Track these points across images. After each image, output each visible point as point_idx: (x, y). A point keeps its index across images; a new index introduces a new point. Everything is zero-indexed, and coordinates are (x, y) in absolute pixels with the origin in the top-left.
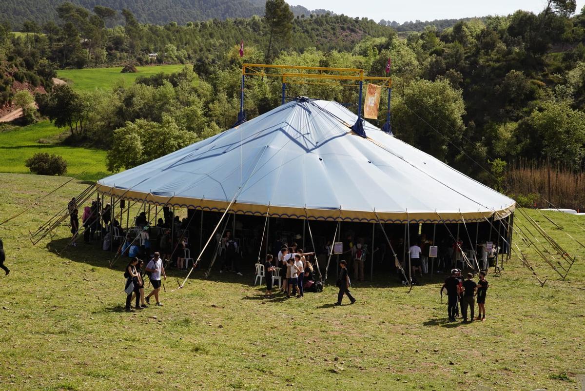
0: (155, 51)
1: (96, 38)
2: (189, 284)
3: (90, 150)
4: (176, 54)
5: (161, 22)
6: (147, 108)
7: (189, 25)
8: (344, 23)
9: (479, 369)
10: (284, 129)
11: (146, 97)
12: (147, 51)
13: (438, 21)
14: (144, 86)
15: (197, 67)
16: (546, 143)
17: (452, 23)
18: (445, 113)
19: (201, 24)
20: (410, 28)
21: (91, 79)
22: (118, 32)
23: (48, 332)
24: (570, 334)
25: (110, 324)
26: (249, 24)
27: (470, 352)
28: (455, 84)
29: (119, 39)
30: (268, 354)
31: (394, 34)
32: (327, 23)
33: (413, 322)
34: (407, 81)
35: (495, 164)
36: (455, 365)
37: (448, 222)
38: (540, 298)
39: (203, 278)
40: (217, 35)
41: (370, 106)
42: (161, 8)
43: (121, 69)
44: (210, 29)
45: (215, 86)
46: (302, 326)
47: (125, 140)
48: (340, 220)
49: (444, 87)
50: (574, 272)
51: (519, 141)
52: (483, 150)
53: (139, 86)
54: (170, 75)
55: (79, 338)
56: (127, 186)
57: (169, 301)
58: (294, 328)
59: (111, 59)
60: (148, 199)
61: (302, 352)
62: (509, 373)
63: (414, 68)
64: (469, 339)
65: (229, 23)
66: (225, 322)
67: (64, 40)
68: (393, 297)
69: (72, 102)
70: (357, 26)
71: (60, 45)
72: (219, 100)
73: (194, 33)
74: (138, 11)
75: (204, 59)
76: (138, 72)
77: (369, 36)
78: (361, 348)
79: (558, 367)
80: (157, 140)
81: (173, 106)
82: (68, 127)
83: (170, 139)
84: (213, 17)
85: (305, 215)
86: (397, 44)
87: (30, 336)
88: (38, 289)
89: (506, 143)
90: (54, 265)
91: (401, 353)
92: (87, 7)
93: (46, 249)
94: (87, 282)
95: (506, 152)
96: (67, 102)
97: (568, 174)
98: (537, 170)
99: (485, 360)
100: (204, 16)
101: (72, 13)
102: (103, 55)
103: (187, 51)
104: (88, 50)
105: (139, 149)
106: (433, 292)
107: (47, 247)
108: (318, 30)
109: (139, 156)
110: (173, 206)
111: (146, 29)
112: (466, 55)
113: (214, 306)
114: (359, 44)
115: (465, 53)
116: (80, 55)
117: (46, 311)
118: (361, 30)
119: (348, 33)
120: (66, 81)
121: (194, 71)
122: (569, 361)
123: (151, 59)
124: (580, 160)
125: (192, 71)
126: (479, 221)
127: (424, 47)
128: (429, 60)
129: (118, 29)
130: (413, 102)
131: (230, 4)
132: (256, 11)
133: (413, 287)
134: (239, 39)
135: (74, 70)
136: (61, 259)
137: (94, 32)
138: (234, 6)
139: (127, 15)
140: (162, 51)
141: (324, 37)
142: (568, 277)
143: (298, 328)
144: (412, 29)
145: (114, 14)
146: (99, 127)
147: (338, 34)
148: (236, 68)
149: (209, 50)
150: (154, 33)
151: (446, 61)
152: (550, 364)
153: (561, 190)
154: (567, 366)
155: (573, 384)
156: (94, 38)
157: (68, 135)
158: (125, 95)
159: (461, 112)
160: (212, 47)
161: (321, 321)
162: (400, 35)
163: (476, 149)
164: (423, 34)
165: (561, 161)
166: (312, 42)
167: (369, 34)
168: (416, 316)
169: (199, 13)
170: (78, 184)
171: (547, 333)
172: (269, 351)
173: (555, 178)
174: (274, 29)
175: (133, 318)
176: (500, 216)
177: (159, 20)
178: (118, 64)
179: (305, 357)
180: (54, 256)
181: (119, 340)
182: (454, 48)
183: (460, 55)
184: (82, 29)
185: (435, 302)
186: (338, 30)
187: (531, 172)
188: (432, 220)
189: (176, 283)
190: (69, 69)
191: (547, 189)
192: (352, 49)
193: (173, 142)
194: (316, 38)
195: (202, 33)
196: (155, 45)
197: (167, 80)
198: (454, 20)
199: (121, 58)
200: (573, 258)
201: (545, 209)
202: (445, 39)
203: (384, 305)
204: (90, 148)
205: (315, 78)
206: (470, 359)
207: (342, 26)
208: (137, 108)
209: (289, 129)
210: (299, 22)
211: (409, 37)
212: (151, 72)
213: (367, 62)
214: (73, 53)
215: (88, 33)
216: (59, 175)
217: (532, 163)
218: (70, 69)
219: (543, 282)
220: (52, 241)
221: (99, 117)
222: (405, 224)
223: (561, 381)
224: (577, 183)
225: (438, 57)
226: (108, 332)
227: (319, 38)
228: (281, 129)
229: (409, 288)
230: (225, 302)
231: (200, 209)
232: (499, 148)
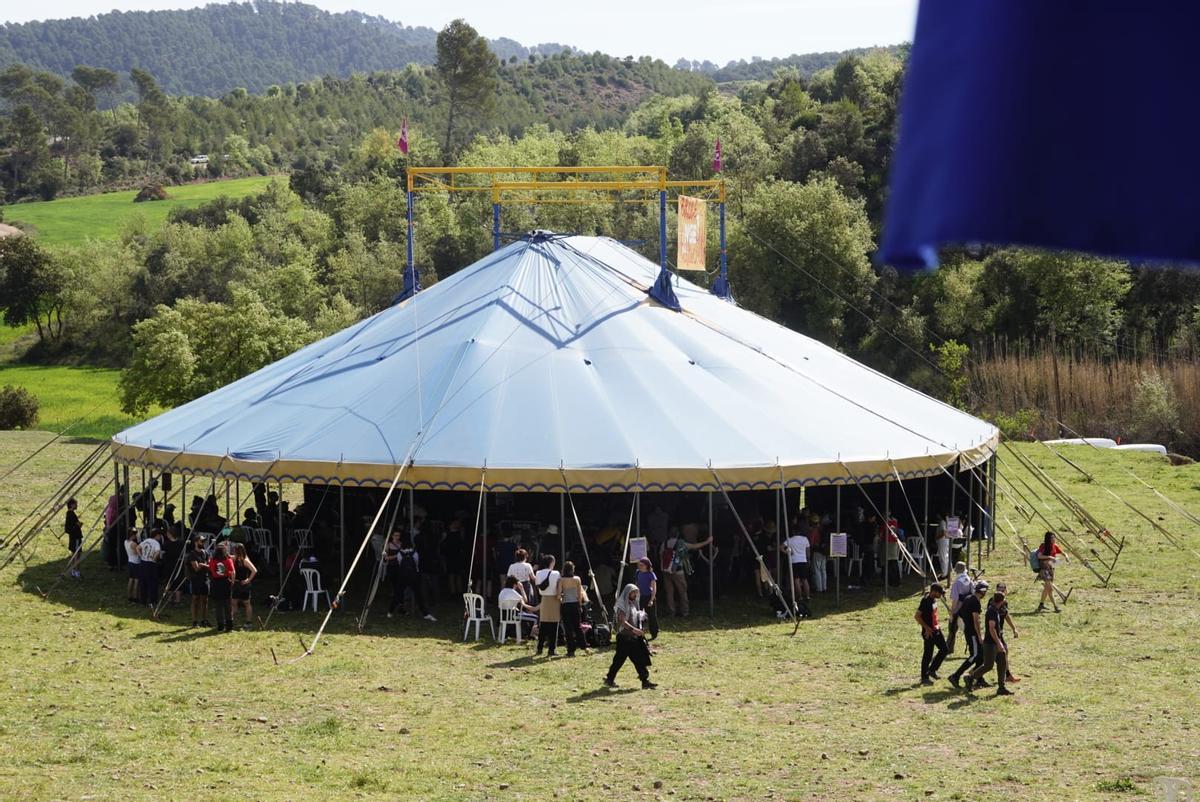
0: (204, 151)
1: (78, 134)
2: (325, 644)
3: (80, 371)
4: (249, 155)
5: (211, 89)
6: (196, 273)
7: (272, 92)
8: (601, 69)
9: (956, 784)
10: (505, 300)
11: (193, 250)
12: (187, 152)
13: (799, 58)
14: (187, 226)
15: (296, 180)
16: (1043, 302)
17: (829, 61)
18: (833, 250)
19: (298, 88)
20: (741, 73)
21: (72, 219)
22: (124, 117)
23: (49, 761)
24: (1130, 697)
25: (172, 738)
26: (400, 83)
27: (933, 750)
28: (849, 187)
29: (126, 132)
30: (512, 783)
31: (710, 89)
32: (566, 70)
33: (809, 697)
34: (749, 185)
35: (946, 352)
36: (906, 780)
37: (866, 480)
38: (1062, 626)
39: (353, 631)
40: (334, 109)
41: (688, 245)
42: (212, 61)
43: (134, 194)
44: (318, 98)
45: (337, 218)
46: (576, 721)
47: (156, 346)
48: (638, 489)
49: (826, 195)
50: (1125, 568)
51: (988, 302)
52: (917, 323)
53: (175, 227)
54: (241, 201)
55: (112, 771)
56: (178, 444)
57: (287, 684)
58: (561, 725)
59: (112, 172)
60: (224, 469)
61: (584, 774)
62: (1017, 786)
63: (761, 158)
64: (929, 724)
65: (357, 84)
66: (412, 721)
67: (13, 143)
68: (759, 647)
69: (38, 272)
70: (630, 73)
71: (6, 153)
72: (347, 247)
73: (283, 108)
74: (163, 70)
75: (309, 162)
76: (171, 198)
77: (657, 95)
78: (707, 758)
79: (1111, 766)
80: (224, 342)
81: (251, 265)
82: (31, 325)
83: (252, 336)
84: (321, 72)
85: (562, 482)
86: (721, 109)
87: (13, 770)
88: (11, 671)
89: (962, 305)
90: (38, 621)
91: (792, 762)
92: (56, 70)
93: (17, 587)
94: (110, 652)
95: (964, 326)
96: (29, 271)
97: (1092, 365)
98: (1031, 360)
99: (967, 765)
100: (303, 71)
101: (28, 86)
102: (95, 167)
103: (270, 147)
104: (63, 160)
105: (186, 362)
106: (843, 631)
107: (18, 582)
108: (546, 86)
109: (186, 378)
110: (278, 481)
111: (181, 107)
112: (866, 127)
113: (383, 689)
114: (638, 113)
115: (865, 123)
116: (48, 171)
117: (36, 718)
118: (639, 82)
119: (611, 89)
120: (21, 228)
121: (291, 187)
122: (1132, 752)
123: (196, 169)
124: (1114, 334)
125: (287, 188)
126: (929, 474)
127: (778, 113)
128: (791, 138)
129: (124, 112)
130: (765, 228)
131: (355, 43)
132: (413, 54)
133: (801, 623)
134: (381, 114)
135: (35, 204)
136: (52, 606)
137: (75, 120)
138: (365, 46)
139: (142, 82)
140: (219, 151)
141: (561, 101)
142: (1113, 580)
143: (568, 726)
144: (745, 75)
145: (114, 80)
146: (96, 320)
147: (590, 93)
148: (380, 178)
149: (318, 143)
150: (199, 114)
151: (826, 140)
152: (1095, 762)
153: (1081, 400)
154: (1129, 762)
155: (1145, 797)
156: (76, 133)
157: (33, 342)
158: (147, 248)
159: (867, 245)
160: (324, 135)
161: (616, 708)
162: (721, 89)
163: (902, 322)
164: (772, 85)
165: (1077, 339)
166: (537, 112)
167: (657, 91)
168: (814, 684)
169: (291, 65)
170: (63, 445)
171: (1083, 699)
172: (514, 778)
173: (1068, 375)
174: (458, 91)
175: (216, 724)
176: (970, 462)
177: (207, 85)
178: (128, 184)
179: (591, 784)
180: (36, 599)
181: (195, 770)
182: (840, 111)
183: (856, 126)
184: (49, 117)
185: (850, 650)
186: (590, 84)
187: (1018, 365)
188: (832, 479)
189: (298, 644)
190: (25, 202)
191: (1052, 400)
192: (622, 123)
193: (258, 343)
194: (545, 103)
195: (300, 107)
196: (203, 139)
197: (235, 211)
198: (831, 53)
199: (132, 172)
200: (1119, 539)
201: (1053, 442)
202: (818, 93)
203: (744, 666)
204: (79, 366)
205: (553, 189)
206: (935, 765)
207: (598, 75)
208: (174, 275)
209: (515, 301)
210: (505, 73)
211: (742, 92)
212: (197, 197)
213: (659, 149)
214: (34, 168)
215: (63, 125)
216: (22, 429)
217: (1018, 345)
218: (28, 201)
219: (1065, 593)
220: (28, 569)
221: (95, 299)
222: (775, 490)
223: (1121, 794)
224: (1111, 384)
225: (810, 133)
226: (171, 754)
227: (551, 103)
228: (499, 302)
229: (793, 625)
230: (408, 679)
231: (337, 483)
232: (949, 316)
